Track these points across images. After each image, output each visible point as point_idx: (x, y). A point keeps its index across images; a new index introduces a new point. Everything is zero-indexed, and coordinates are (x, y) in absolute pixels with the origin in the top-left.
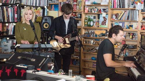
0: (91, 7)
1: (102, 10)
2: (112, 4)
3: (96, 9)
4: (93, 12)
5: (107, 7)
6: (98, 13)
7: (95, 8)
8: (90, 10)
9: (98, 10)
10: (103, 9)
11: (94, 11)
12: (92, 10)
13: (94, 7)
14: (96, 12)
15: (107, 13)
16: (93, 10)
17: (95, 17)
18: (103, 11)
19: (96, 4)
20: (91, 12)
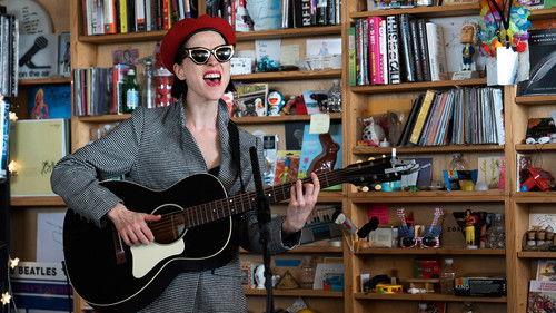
0: (250, 89)
1: (308, 100)
2: (358, 62)
3: (276, 95)
4: (261, 112)
5: (336, 81)
6: (287, 118)
7: (271, 91)
8: (242, 105)
9: (286, 99)
10: (313, 97)
11: (265, 109)
12: (252, 102)
13: (266, 85)
14: (275, 113)
15: (336, 116)
16: (258, 101)
17: (273, 138)
18: (314, 105)
19: (275, 70)
20: (251, 111)
